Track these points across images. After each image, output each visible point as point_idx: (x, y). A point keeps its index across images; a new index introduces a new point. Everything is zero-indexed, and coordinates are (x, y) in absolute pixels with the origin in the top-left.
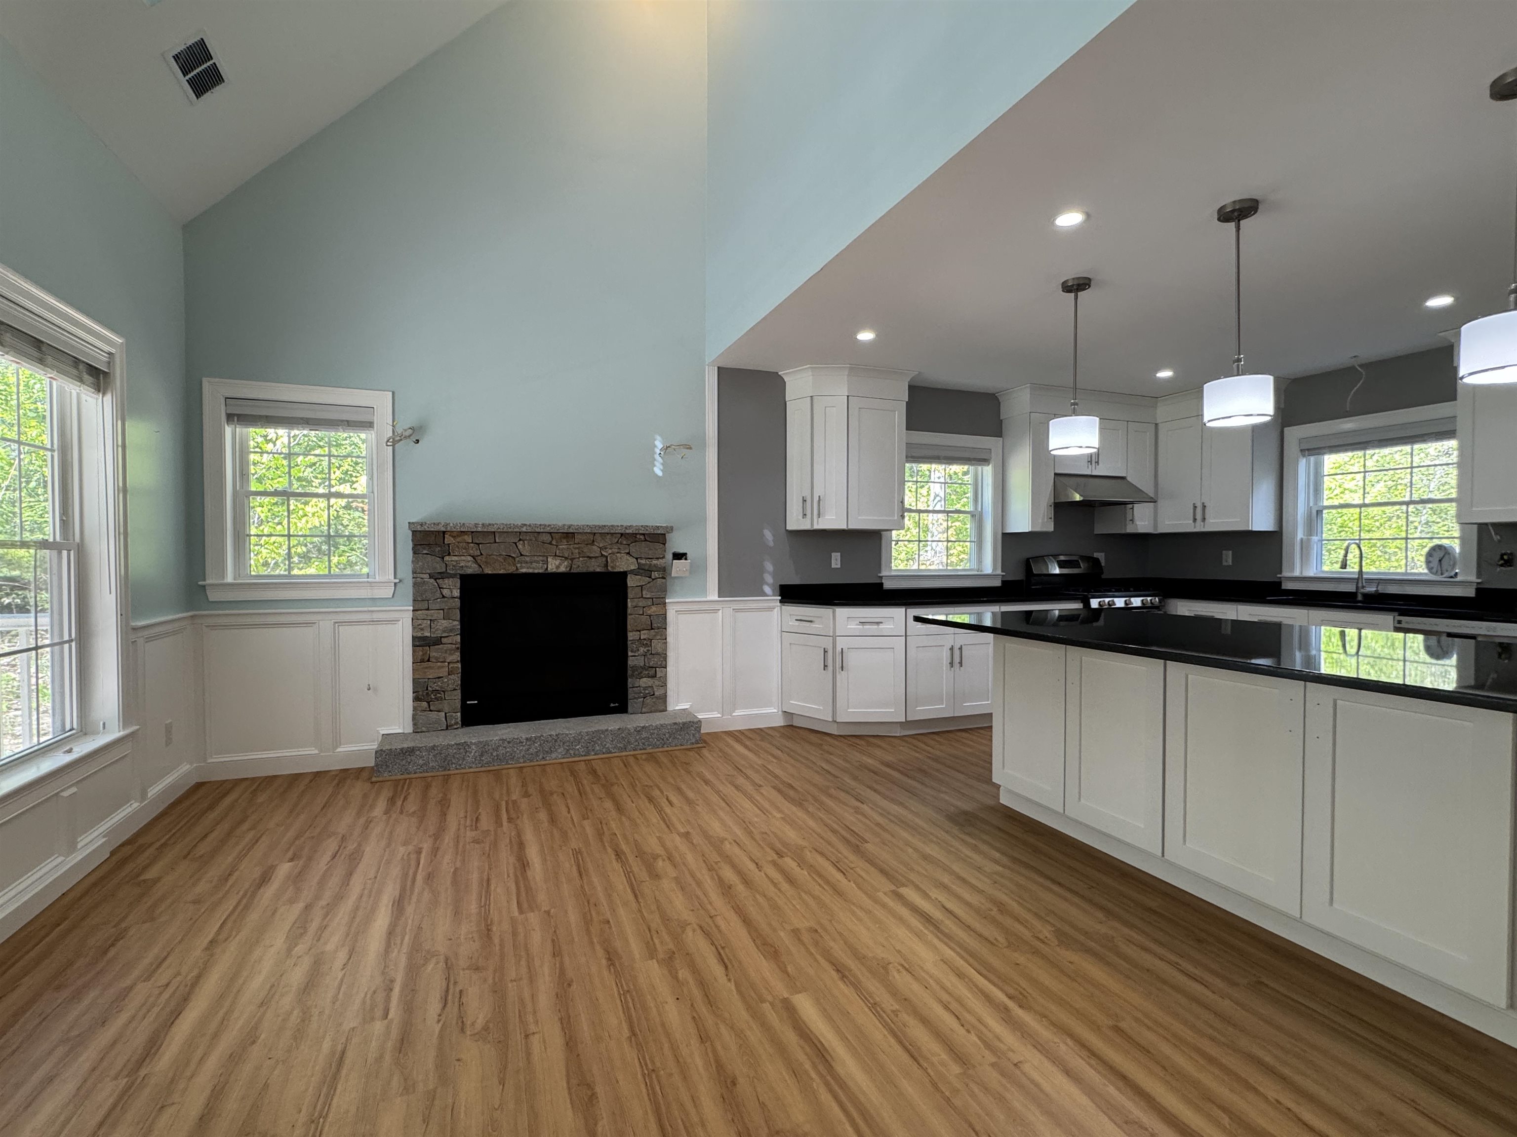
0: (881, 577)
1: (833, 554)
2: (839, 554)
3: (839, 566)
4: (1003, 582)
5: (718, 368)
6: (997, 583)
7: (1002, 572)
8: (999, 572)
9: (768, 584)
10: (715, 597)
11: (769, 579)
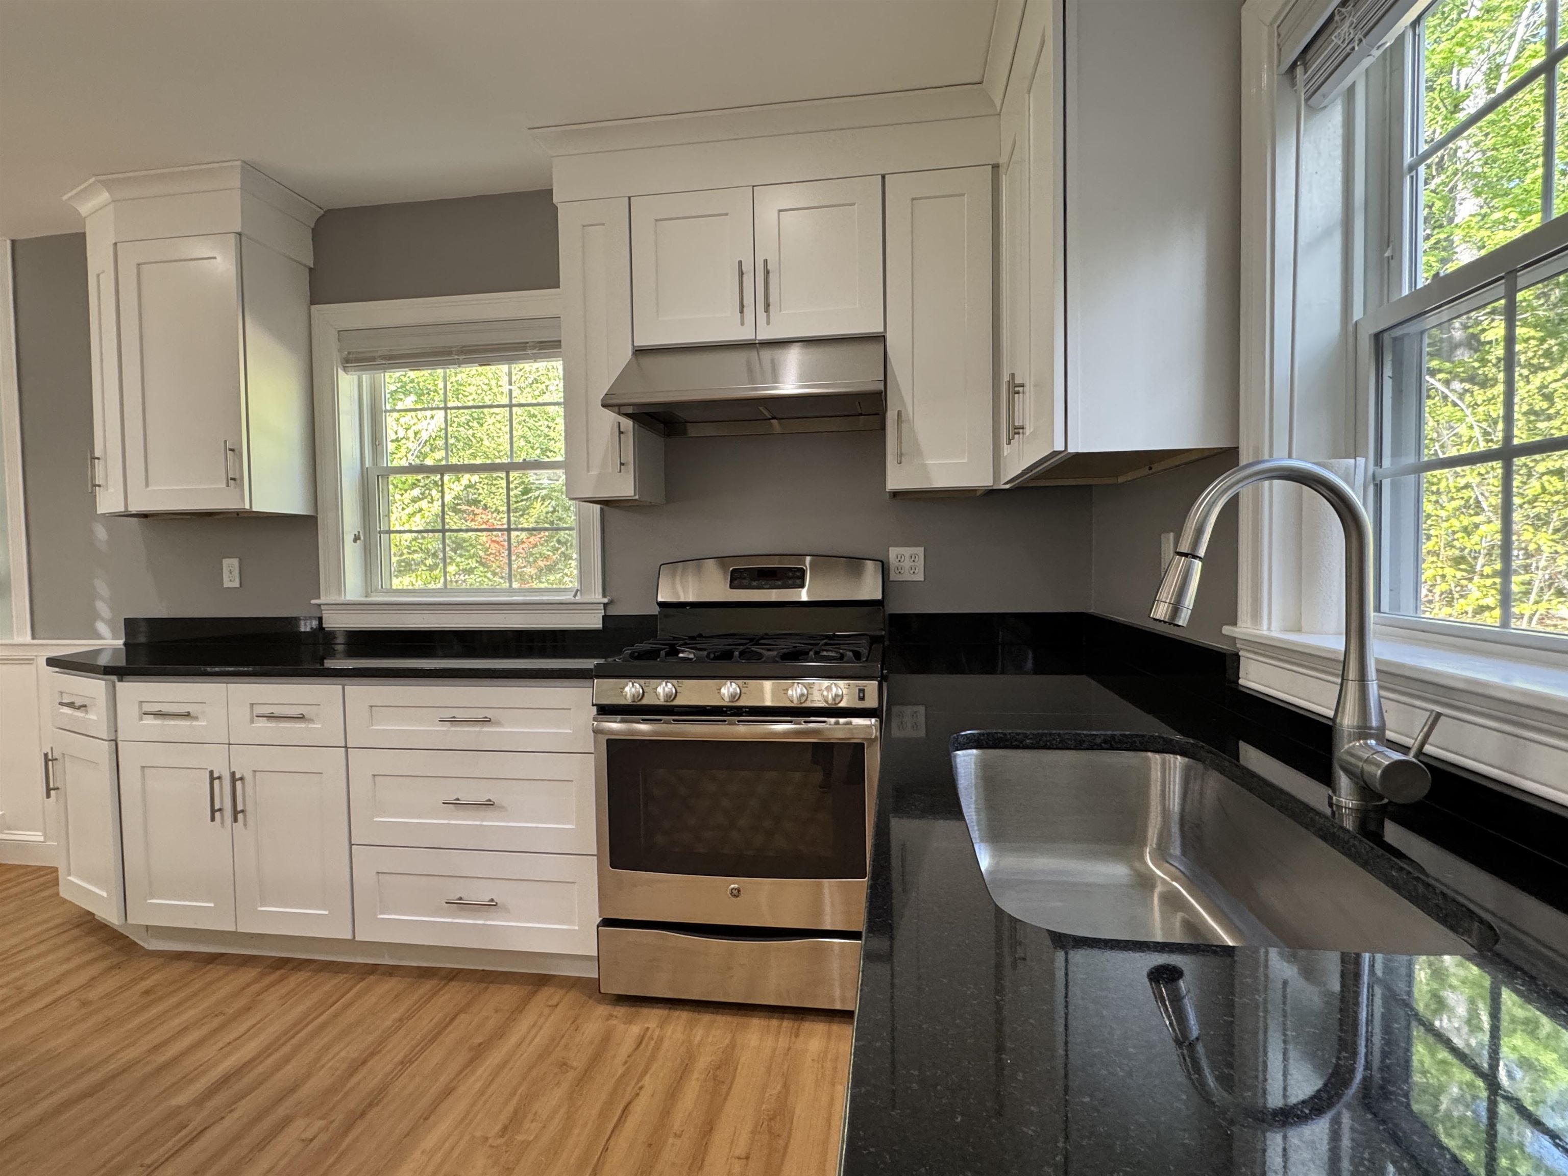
0: (319, 605)
1: (226, 562)
2: (235, 562)
3: (236, 584)
4: (605, 618)
5: (13, 242)
6: (593, 621)
7: (604, 596)
8: (597, 596)
9: (103, 619)
10: (28, 639)
11: (103, 608)
